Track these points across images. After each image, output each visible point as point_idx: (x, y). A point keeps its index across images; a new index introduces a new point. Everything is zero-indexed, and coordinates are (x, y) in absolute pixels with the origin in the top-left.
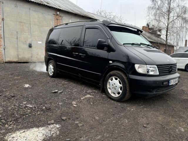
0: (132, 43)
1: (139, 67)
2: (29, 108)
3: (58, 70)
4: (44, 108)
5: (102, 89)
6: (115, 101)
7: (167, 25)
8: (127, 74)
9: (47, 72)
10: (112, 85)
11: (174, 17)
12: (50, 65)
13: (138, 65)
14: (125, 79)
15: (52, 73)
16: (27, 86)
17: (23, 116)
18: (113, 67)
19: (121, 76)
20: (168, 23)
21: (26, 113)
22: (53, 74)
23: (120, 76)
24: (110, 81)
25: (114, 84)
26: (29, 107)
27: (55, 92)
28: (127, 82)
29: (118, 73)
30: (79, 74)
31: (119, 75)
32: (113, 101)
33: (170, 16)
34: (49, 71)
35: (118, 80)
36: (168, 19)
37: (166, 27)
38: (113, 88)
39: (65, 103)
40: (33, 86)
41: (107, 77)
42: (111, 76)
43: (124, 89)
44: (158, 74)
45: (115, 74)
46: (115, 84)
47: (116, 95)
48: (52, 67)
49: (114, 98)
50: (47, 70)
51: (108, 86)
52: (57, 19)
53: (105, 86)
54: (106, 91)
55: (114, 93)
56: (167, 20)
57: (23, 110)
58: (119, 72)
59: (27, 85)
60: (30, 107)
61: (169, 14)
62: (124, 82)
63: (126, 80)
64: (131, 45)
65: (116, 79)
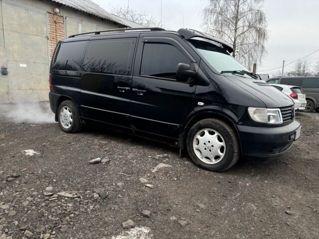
0: (233, 70)
1: (255, 113)
2: (66, 199)
3: (82, 119)
4: (96, 196)
5: (181, 151)
6: (211, 171)
7: (233, 39)
8: (235, 125)
9: (58, 122)
10: (205, 144)
11: (244, 26)
12: (65, 110)
13: (254, 109)
14: (230, 133)
15: (70, 125)
16: (30, 152)
17: (65, 217)
18: (205, 112)
19: (223, 127)
20: (235, 36)
21: (66, 210)
22: (72, 127)
23: (219, 128)
24: (198, 137)
25: (207, 143)
26: (65, 197)
27: (97, 162)
28: (234, 138)
29: (216, 123)
30: (132, 125)
31: (218, 126)
32: (207, 172)
33: (238, 26)
34: (61, 120)
35: (216, 134)
36: (236, 30)
37: (233, 44)
38: (205, 149)
39: (127, 181)
40: (42, 152)
41: (193, 129)
42: (201, 127)
43: (228, 150)
44: (282, 122)
45: (210, 125)
46: (209, 142)
47: (212, 161)
48: (69, 113)
49: (208, 166)
50: (57, 119)
51: (195, 146)
52: (55, 22)
53: (189, 146)
54: (190, 154)
55: (207, 158)
56: (234, 31)
57: (58, 205)
58: (218, 121)
59: (30, 150)
60: (68, 197)
61: (236, 23)
62: (228, 138)
63: (232, 135)
64: (231, 74)
65: (212, 133)
